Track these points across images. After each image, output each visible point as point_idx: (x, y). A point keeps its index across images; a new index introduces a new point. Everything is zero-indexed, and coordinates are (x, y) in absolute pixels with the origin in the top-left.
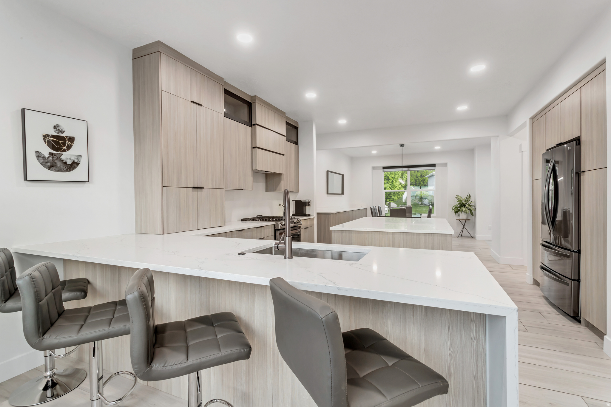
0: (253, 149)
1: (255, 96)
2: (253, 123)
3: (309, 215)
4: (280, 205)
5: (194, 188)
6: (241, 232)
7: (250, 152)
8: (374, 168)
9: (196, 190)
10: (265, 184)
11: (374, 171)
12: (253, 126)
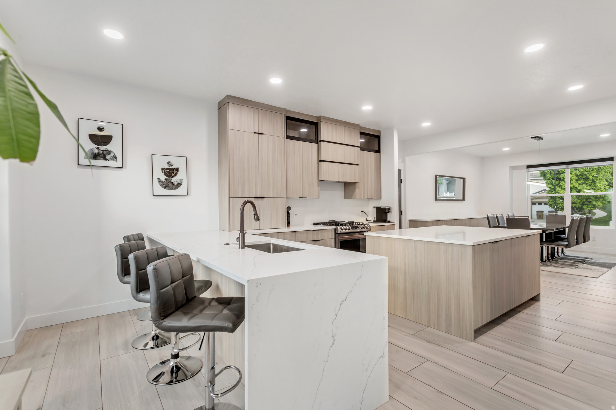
0: (319, 162)
1: (321, 116)
2: (319, 140)
3: (389, 222)
4: (362, 211)
5: (255, 197)
6: (294, 233)
7: (316, 166)
8: (513, 168)
9: (258, 199)
10: (343, 192)
11: (514, 171)
12: (319, 143)
